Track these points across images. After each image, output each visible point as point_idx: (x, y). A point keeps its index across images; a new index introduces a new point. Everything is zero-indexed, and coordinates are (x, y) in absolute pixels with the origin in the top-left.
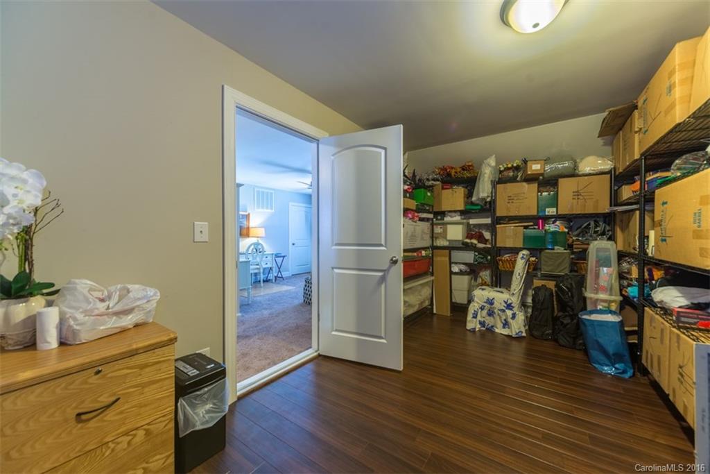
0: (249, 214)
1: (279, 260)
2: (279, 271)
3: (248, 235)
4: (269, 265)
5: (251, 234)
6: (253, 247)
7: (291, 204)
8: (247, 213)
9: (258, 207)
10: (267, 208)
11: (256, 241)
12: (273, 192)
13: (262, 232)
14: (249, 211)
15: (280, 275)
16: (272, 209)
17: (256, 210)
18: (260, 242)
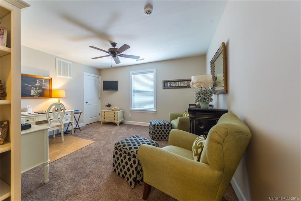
0: (51, 79)
1: (77, 116)
2: (77, 124)
3: (50, 97)
4: (69, 121)
5: (53, 95)
6: (54, 107)
7: (85, 73)
8: (49, 78)
9: (60, 74)
10: (67, 75)
11: (57, 102)
12: (72, 63)
13: (62, 94)
14: (51, 77)
15: (77, 127)
16: (70, 76)
17: (58, 76)
18: (61, 102)
